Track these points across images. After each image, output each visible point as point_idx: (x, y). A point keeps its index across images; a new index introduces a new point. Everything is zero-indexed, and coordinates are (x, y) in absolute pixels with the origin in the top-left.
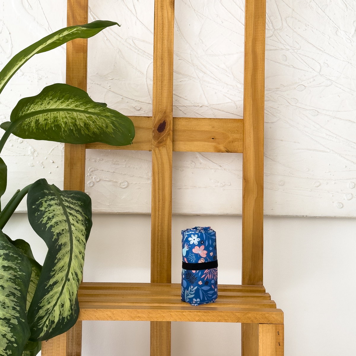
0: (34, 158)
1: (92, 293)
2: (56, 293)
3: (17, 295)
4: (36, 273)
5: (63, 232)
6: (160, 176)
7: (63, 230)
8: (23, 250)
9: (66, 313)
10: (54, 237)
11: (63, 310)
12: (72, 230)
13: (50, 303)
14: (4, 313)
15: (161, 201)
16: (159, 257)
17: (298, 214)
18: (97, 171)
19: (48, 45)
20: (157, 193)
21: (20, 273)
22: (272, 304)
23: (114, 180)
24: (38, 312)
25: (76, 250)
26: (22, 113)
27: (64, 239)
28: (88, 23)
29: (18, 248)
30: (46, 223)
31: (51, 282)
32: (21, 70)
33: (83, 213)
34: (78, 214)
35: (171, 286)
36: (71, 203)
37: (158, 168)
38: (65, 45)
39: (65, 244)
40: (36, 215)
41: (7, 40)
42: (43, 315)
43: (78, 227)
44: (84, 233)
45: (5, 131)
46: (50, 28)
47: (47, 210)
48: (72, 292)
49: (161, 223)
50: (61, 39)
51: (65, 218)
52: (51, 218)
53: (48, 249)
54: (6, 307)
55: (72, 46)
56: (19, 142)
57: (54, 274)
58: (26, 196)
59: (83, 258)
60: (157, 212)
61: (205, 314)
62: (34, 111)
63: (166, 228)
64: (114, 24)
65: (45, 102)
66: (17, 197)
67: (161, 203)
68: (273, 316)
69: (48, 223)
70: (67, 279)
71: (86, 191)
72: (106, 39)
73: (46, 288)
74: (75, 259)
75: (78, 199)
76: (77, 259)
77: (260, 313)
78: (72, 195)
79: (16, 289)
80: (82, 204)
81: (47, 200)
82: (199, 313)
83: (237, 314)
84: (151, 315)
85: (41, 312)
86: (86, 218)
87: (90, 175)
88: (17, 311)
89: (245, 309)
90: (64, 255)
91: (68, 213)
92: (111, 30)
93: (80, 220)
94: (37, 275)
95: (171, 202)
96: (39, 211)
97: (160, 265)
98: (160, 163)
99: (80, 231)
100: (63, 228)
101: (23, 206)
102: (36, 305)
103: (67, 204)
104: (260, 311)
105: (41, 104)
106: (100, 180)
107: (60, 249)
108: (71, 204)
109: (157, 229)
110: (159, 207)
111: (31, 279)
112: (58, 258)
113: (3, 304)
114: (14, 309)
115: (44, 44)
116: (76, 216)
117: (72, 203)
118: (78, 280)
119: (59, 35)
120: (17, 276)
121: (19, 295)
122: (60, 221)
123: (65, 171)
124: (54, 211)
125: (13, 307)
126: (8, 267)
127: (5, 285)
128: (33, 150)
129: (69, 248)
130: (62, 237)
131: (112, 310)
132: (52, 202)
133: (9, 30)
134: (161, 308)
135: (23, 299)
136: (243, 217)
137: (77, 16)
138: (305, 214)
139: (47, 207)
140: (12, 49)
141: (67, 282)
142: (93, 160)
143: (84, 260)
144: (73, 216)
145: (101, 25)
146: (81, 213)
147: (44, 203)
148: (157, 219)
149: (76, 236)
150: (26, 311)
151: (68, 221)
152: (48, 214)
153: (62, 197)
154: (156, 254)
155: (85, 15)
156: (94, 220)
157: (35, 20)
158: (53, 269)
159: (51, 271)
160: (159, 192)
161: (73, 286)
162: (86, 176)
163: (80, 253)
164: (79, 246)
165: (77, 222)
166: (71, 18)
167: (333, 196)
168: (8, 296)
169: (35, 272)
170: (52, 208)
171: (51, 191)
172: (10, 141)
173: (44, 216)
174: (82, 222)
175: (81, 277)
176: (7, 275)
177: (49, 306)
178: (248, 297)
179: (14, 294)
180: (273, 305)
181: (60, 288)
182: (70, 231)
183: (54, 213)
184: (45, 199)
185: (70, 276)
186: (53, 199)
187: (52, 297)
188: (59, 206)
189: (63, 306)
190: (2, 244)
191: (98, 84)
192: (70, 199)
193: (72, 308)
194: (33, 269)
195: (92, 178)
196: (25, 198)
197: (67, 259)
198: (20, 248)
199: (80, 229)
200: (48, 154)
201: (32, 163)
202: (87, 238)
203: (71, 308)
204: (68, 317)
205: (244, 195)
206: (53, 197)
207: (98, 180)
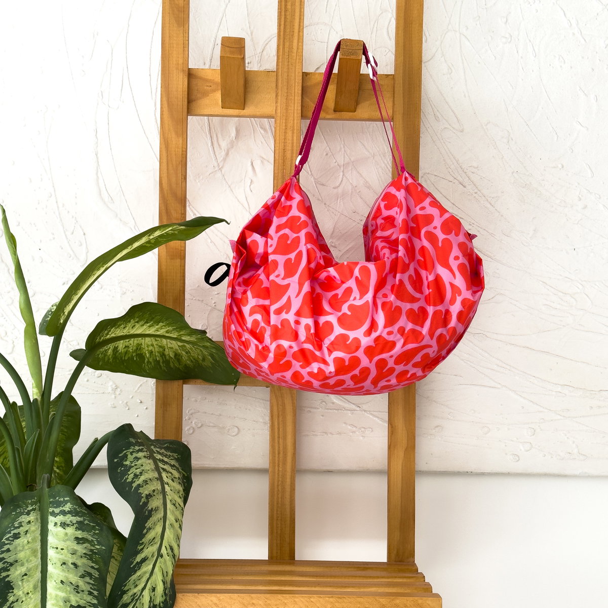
0: (115, 397)
1: (192, 573)
2: (145, 573)
3: (94, 576)
4: (119, 547)
5: (155, 494)
6: (280, 420)
7: (154, 491)
8: (101, 517)
9: (159, 599)
10: (143, 500)
11: (154, 595)
12: (166, 490)
13: (137, 585)
14: (77, 599)
15: (282, 453)
16: (279, 525)
17: (461, 470)
18: (199, 413)
19: (135, 250)
20: (276, 441)
21: (98, 547)
22: (425, 587)
23: (221, 426)
24: (122, 598)
25: (170, 517)
26: (100, 338)
27: (155, 503)
28: (187, 220)
29: (95, 514)
30: (132, 482)
31: (139, 558)
32: (99, 282)
33: (180, 470)
34: (173, 470)
35: (294, 563)
36: (164, 455)
37: (278, 409)
38: (156, 250)
39: (157, 509)
40: (119, 471)
41: (81, 243)
42: (128, 602)
43: (174, 487)
44: (182, 495)
45: (78, 362)
46: (136, 227)
47: (133, 465)
48: (167, 572)
49: (282, 482)
50: (153, 241)
51: (156, 475)
52: (138, 475)
53: (133, 516)
54: (80, 592)
55: (165, 250)
56: (96, 376)
57: (143, 549)
58: (106, 446)
59: (180, 527)
60: (277, 467)
61: (340, 600)
62: (114, 336)
63: (288, 489)
64: (221, 221)
65: (130, 325)
66: (94, 448)
67: (281, 455)
68: (428, 602)
69: (135, 482)
70: (160, 555)
71: (184, 440)
72: (210, 241)
73: (132, 566)
74: (169, 529)
75: (174, 451)
76: (172, 529)
77: (411, 598)
78: (166, 445)
79: (92, 567)
80: (179, 456)
81: (133, 452)
82: (331, 599)
83: (381, 600)
84: (269, 602)
85: (126, 598)
86: (184, 474)
87: (189, 419)
88: (95, 596)
89: (391, 593)
90: (155, 524)
91: (160, 468)
92: (217, 229)
93: (176, 478)
94: (120, 549)
95: (294, 454)
96: (123, 465)
97: (280, 536)
98: (280, 403)
99: (176, 492)
100: (154, 488)
101: (101, 460)
102: (119, 589)
103: (159, 457)
104: (410, 596)
105: (124, 328)
106: (202, 425)
107: (150, 516)
108: (164, 457)
109: (276, 489)
110: (279, 461)
111: (113, 554)
112: (148, 527)
113: (76, 588)
114: (90, 593)
115: (129, 247)
116: (171, 473)
117: (166, 456)
118: (174, 556)
119: (149, 236)
120: (94, 551)
121: (97, 576)
122: (150, 479)
123: (156, 413)
124: (142, 465)
125: (89, 591)
126: (83, 538)
127: (79, 563)
128: (114, 386)
129: (162, 514)
130: (153, 500)
131: (218, 595)
132: (140, 454)
133: (83, 230)
134: (282, 592)
135: (102, 581)
136: (389, 473)
137: (172, 211)
138: (469, 470)
139: (133, 461)
140: (87, 255)
141: (159, 559)
142: (193, 399)
143: (181, 530)
144: (168, 472)
145: (204, 223)
146: (178, 469)
147: (129, 456)
148: (276, 476)
149: (170, 498)
150: (106, 596)
151: (160, 478)
152: (134, 470)
153: (152, 447)
154: (275, 522)
155: (183, 210)
156: (195, 478)
157: (117, 215)
158: (141, 542)
159: (138, 544)
160: (279, 442)
161: (167, 564)
162: (184, 419)
163: (177, 521)
164: (175, 512)
165: (173, 480)
166: (164, 214)
167: (506, 446)
168: (83, 578)
169: (117, 545)
170: (140, 462)
171: (139, 440)
172: (84, 374)
173: (129, 473)
174: (179, 481)
175: (178, 551)
176: (81, 549)
177: (135, 590)
178: (396, 577)
179: (90, 575)
180: (428, 588)
181: (151, 566)
182: (164, 492)
183: (142, 468)
184: (131, 450)
185: (163, 551)
186: (141, 450)
187: (140, 578)
188: (149, 459)
189: (154, 589)
190: (75, 509)
191: (199, 300)
192: (163, 451)
193: (167, 592)
194: (116, 541)
195: (192, 422)
196: (105, 449)
197: (159, 529)
198: (99, 515)
199: (176, 490)
200: (135, 391)
201: (114, 404)
202: (185, 501)
203: (165, 593)
204: (161, 604)
205: (390, 445)
206: (141, 448)
207: (200, 425)
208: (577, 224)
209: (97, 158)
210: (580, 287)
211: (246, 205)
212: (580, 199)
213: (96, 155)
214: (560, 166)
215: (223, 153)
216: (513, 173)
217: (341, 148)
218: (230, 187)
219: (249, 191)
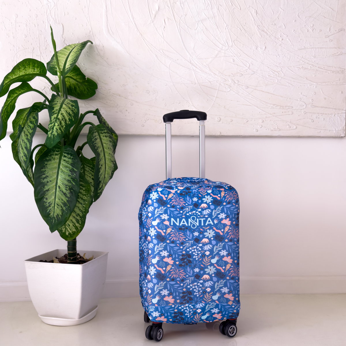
167: (253, 126)
208: (280, 45)
209: (107, 17)
210: (280, 69)
211: (162, 36)
212: (281, 37)
213: (107, 16)
214: (274, 24)
215: (154, 16)
216: (258, 26)
217: (197, 15)
218: (156, 29)
219: (163, 31)
